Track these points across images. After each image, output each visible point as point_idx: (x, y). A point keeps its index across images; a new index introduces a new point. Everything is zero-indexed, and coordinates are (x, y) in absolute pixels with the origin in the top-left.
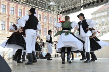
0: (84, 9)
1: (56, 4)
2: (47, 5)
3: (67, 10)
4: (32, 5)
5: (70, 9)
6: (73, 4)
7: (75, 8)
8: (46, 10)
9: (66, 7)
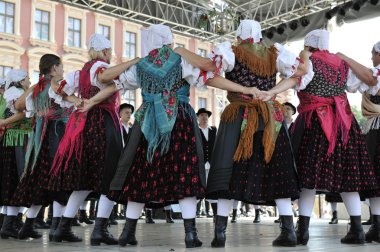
0: (339, 21)
1: (230, 5)
2: (197, 10)
3: (273, 28)
4: (137, 14)
5: (284, 25)
6: (297, 6)
7: (305, 22)
8: (191, 29)
9: (270, 16)
